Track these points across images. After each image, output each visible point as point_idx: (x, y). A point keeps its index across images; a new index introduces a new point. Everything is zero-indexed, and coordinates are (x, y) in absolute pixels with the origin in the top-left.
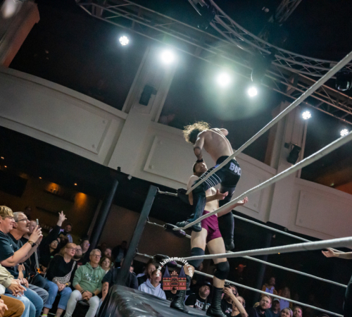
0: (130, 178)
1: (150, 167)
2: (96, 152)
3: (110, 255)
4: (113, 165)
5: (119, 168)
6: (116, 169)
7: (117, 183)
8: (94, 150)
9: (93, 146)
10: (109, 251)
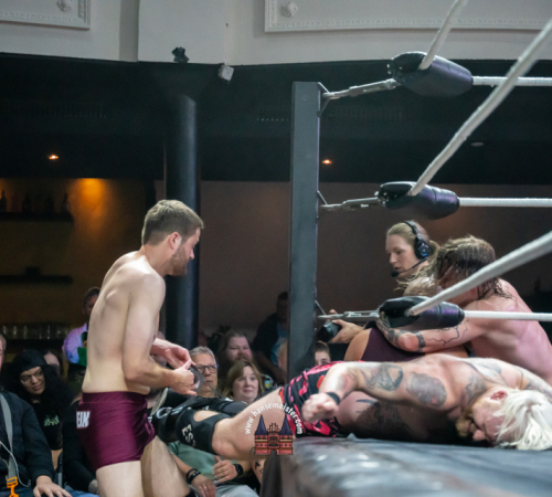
0: (227, 75)
1: (284, 11)
2: (80, 23)
3: (248, 352)
4: (154, 49)
5: (179, 52)
6: (171, 59)
7: (191, 105)
8: (71, 19)
9: (62, 6)
10: (240, 343)
